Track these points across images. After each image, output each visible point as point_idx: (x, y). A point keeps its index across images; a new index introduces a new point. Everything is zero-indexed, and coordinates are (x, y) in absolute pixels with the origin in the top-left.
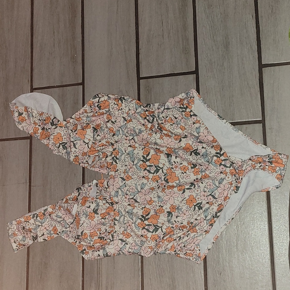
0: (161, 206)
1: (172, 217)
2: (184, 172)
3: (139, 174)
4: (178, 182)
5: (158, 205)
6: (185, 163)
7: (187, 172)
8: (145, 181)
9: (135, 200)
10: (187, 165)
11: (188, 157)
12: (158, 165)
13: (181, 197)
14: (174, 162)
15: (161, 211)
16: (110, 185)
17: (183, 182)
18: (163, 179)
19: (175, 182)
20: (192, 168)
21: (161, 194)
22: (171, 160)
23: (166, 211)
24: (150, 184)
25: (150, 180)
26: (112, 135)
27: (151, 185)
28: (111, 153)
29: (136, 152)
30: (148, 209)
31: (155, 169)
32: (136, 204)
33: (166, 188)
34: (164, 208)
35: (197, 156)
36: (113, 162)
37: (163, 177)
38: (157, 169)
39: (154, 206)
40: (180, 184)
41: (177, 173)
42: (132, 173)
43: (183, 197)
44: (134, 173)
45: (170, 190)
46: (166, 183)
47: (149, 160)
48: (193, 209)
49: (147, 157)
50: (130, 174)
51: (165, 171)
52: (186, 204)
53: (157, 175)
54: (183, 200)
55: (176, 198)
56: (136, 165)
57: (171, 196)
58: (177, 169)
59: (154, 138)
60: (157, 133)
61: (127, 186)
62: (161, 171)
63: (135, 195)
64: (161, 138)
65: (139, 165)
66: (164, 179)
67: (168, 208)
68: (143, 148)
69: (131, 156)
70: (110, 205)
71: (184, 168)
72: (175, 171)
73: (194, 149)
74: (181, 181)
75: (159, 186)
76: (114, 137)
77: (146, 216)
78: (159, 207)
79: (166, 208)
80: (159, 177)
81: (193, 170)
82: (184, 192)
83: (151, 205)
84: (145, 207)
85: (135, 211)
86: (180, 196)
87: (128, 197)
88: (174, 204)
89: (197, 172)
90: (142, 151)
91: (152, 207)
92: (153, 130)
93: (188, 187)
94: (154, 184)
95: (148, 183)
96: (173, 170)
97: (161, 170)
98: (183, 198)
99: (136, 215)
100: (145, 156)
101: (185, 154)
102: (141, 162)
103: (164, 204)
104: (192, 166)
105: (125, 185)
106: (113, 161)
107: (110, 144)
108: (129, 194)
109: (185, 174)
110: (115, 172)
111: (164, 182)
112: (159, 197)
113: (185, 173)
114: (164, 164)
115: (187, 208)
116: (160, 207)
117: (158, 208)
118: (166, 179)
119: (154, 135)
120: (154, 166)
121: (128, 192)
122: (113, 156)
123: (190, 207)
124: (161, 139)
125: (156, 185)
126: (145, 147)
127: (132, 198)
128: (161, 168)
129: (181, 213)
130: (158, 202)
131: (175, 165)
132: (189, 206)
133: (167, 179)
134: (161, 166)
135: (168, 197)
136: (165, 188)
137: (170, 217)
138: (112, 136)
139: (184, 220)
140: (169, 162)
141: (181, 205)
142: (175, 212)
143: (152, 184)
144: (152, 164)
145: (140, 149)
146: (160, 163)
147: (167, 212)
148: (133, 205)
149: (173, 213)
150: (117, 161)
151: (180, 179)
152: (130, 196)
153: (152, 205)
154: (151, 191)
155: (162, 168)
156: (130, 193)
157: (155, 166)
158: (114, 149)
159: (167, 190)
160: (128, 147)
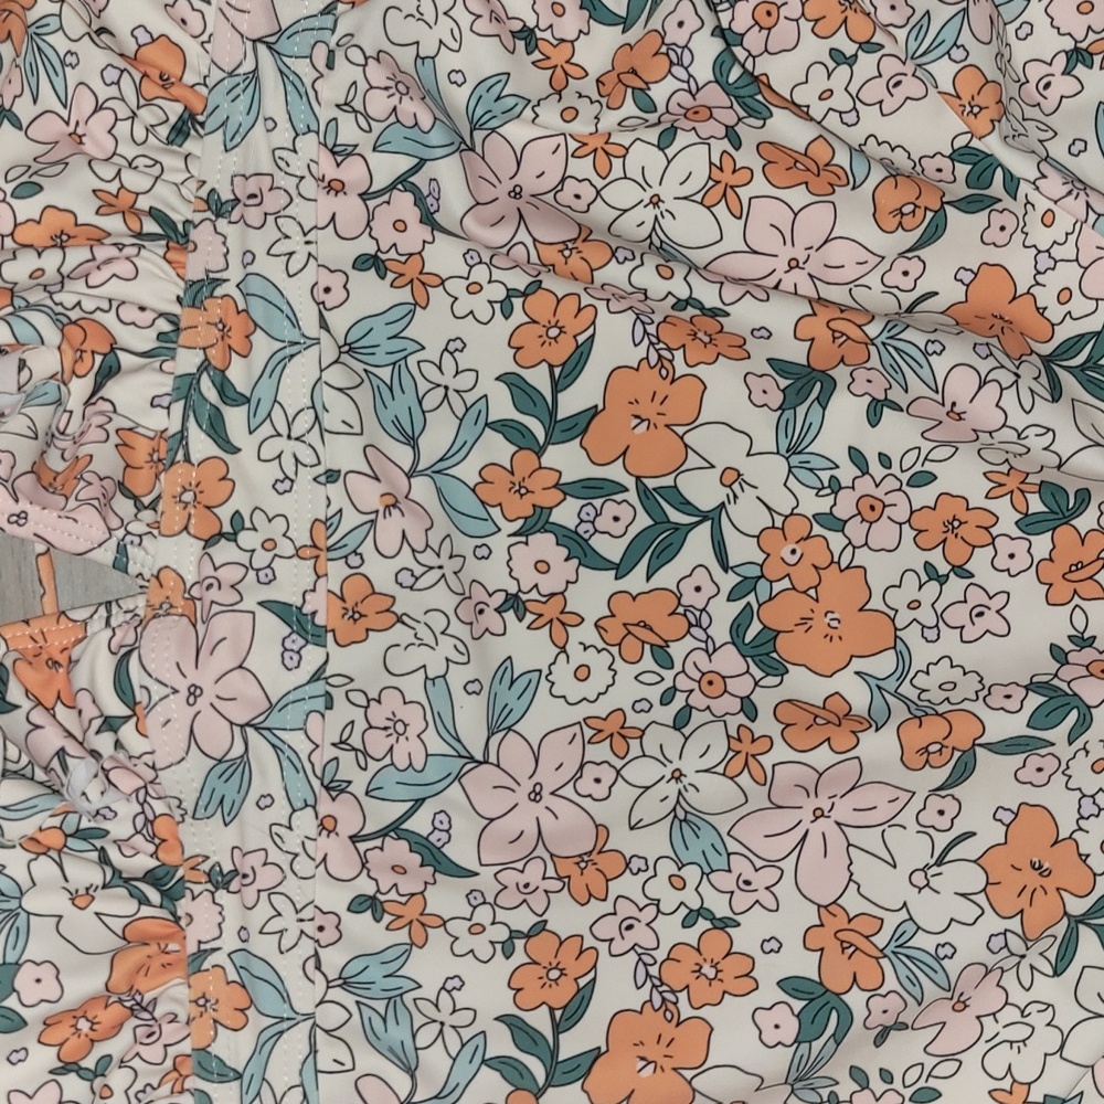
2: (943, 568)
3: (474, 569)
4: (884, 664)
5: (670, 899)
7: (980, 562)
8: (526, 646)
9: (421, 845)
10: (976, 491)
11: (1031, 419)
12: (668, 481)
13: (924, 829)
14: (856, 455)
15: (711, 973)
16: (155, 688)
17: (942, 673)
18: (720, 632)
19: (857, 664)
20: (1029, 524)
22: (810, 432)
23: (770, 971)
24: (582, 673)
25: (587, 633)
26: (163, 131)
27: (590, 689)
28: (164, 326)
29: (432, 327)
30: (571, 949)
31: (644, 521)
32: (446, 898)
33: (765, 725)
36: (182, 435)
37: (723, 614)
38: (660, 521)
39: (625, 909)
40: (906, 689)
42: (406, 558)
43: (944, 822)
44: (428, 558)
45: (822, 757)
46: (758, 674)
47: (579, 426)
48: (1052, 955)
50: (380, 573)
51: (742, 550)
52: (981, 899)
53: (657, 581)
54: (939, 863)
55: (870, 839)
56: (437, 471)
57: (819, 814)
58: (884, 533)
59: (644, 184)
60: (682, 139)
61: (338, 694)
63: (418, 793)
64: (721, 190)
65: (468, 471)
66: (738, 628)
67: (793, 942)
68: (511, 293)
69: (385, 373)
70: (144, 901)
71: (953, 525)
72: (863, 557)
74: (922, 654)
75: (688, 708)
76: (190, 146)
79: (772, 946)
80: (679, 608)
81: (1042, 544)
83: (596, 908)
84: (541, 927)
85: (429, 966)
86: (907, 818)
88: (853, 904)
89: (1079, 566)
90: (503, 328)
91: (608, 928)
92: (659, 93)
93: (1016, 726)
94: (629, 685)
95: (563, 673)
96: (836, 541)
98: (942, 841)
99: (444, 1016)
100: (539, 378)
101: (1007, 379)
102: (497, 449)
103: (742, 901)
104: (1036, 505)
105: (319, 687)
106: (192, 423)
107: (151, 226)
108: (358, 788)
109: (955, 586)
110: (209, 543)
111: (729, 660)
112: (684, 819)
113: (961, 571)
114: (733, 479)
115: (998, 943)
116: (703, 924)
117: (671, 931)
118: (755, 627)
119: (644, 157)
120: (632, 496)
121: (347, 758)
122: (187, 361)
123: (1025, 939)
124: (721, 210)
126: (537, 285)
127: (394, 829)
128: (704, 516)
129: (931, 991)
130: (667, 868)
131: (865, 485)
132: (1015, 924)
133: (771, 635)
134: (703, 490)
135: (789, 818)
137: (817, 1045)
138: (170, 142)
139: (947, 1058)
140: (793, 450)
142: (874, 992)
143: (600, 678)
144: (616, 472)
145: (479, 304)
146: (693, 460)
147: (790, 985)
148: (412, 911)
149: (855, 999)
150: (235, 418)
151: (912, 636)
152: (365, 800)
153: (607, 907)
155: (714, 516)
156: (373, 766)
157: (644, 493)
158: (191, 284)
159: (781, 751)
160: (353, 274)
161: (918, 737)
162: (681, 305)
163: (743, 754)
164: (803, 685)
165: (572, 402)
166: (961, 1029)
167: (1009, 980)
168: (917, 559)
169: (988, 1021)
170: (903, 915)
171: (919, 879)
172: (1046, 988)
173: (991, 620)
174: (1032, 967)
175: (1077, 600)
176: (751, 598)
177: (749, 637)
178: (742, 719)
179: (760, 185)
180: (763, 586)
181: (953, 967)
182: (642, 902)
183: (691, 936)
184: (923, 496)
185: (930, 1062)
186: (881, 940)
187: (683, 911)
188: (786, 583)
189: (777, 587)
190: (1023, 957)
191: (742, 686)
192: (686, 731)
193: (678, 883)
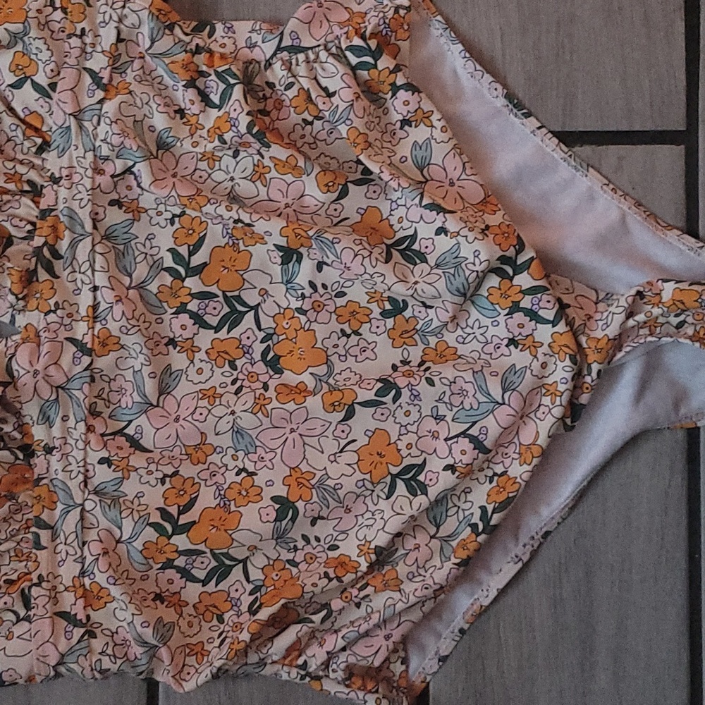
0: (244, 470)
1: (293, 520)
2: (349, 331)
4: (323, 370)
5: (231, 464)
6: (357, 294)
7: (364, 329)
10: (363, 300)
11: (375, 270)
12: (236, 293)
13: (336, 438)
15: (244, 493)
18: (257, 356)
19: (310, 370)
20: (385, 314)
21: (247, 421)
23: (269, 493)
24: (200, 372)
25: (202, 355)
26: (34, 150)
27: (202, 378)
28: (29, 227)
30: (189, 483)
31: (227, 310)
33: (271, 393)
34: (259, 480)
35: (415, 264)
37: (259, 348)
38: (233, 310)
39: (213, 468)
40: (331, 381)
41: (321, 331)
43: (344, 435)
44: (133, 322)
45: (291, 406)
46: (272, 373)
47: (198, 270)
48: (386, 490)
49: (190, 255)
51: (266, 322)
52: (355, 466)
54: (341, 452)
55: (313, 441)
57: (292, 431)
58: (323, 316)
59: (228, 173)
60: (242, 154)
61: (97, 376)
62: (249, 318)
64: (258, 174)
65: (153, 287)
66: (264, 354)
68: (174, 216)
69: (121, 247)
70: (17, 458)
71: (353, 313)
72: (314, 326)
73: (398, 236)
74: (339, 366)
75: (242, 387)
76: (44, 155)
77: (180, 513)
78: (238, 474)
79: (270, 483)
80: (240, 346)
81: (390, 322)
82: (350, 414)
83: (201, 467)
84: (176, 473)
85: (130, 488)
87: (100, 428)
88: (304, 467)
89: (407, 332)
90: (171, 229)
91: (205, 475)
92: (227, 137)
94: (219, 377)
95: (192, 371)
96: (303, 319)
97: (250, 316)
98: (343, 443)
99: (135, 507)
100: (183, 251)
101: (366, 253)
103: (259, 465)
104: (388, 306)
105: (88, 373)
106: (39, 266)
107: (27, 188)
108: (105, 415)
109: (354, 339)
110: (46, 314)
112: (237, 431)
113: (356, 333)
114: (264, 293)
115: (360, 484)
116: (244, 474)
117: (231, 477)
118: (271, 354)
119: (228, 161)
120: (221, 299)
121: (100, 402)
122: (38, 241)
123: (373, 483)
124: (258, 183)
125: (224, 379)
126: (183, 213)
128: (252, 308)
130: (231, 452)
131: (316, 297)
132: (368, 477)
133: (277, 358)
134: (251, 298)
135: (280, 432)
136: (267, 395)
137: (284, 523)
138: (36, 153)
139: (343, 532)
140: (288, 282)
141: (334, 470)
142: (307, 502)
144: (214, 289)
145: (161, 220)
146: (247, 285)
148: (123, 464)
149: (300, 505)
151: (334, 359)
152: (108, 420)
153: (206, 466)
154: (204, 403)
155: (255, 308)
156: (112, 407)
158: (42, 211)
159: (275, 404)
160: (108, 207)
161: (330, 399)
162: (236, 222)
163: (260, 405)
164: (289, 378)
165: (196, 260)
166: (348, 521)
167: (368, 501)
168: (338, 327)
169: (360, 518)
170: (324, 472)
171: (332, 458)
172: (383, 504)
173: (369, 353)
174: (378, 496)
175: (405, 346)
176: (270, 342)
177: (269, 358)
178: (262, 391)
179: (274, 173)
180: (275, 337)
181: (341, 493)
182: (220, 465)
183: (239, 479)
184: (341, 302)
185: (335, 534)
186: (313, 482)
187: (237, 469)
188: (284, 336)
189: (281, 338)
190: (373, 491)
191: (264, 378)
192: (239, 395)
193: (235, 458)
